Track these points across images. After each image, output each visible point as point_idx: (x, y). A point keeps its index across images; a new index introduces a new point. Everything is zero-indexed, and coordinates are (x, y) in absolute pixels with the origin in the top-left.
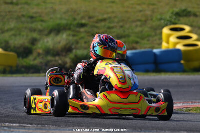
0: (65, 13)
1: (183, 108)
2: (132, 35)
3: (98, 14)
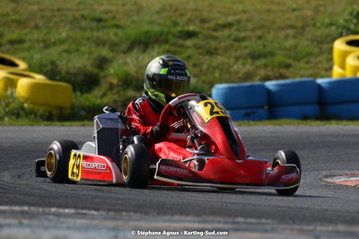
0: (158, 12)
2: (279, 52)
3: (217, 15)
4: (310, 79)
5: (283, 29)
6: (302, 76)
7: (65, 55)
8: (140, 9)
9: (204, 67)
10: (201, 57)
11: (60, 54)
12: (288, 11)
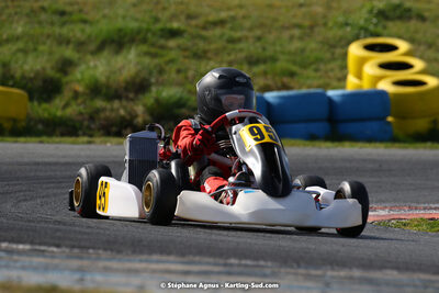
0: (134, 5)
1: (389, 221)
2: (282, 57)
3: (207, 10)
4: (319, 90)
5: (288, 28)
6: (309, 87)
7: (20, 55)
9: (191, 73)
10: (187, 61)
11: (14, 54)
12: (292, 7)
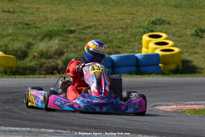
0: (56, 21)
1: (177, 110)
2: (114, 40)
3: (84, 22)
5: (117, 29)
6: (127, 52)
7: (12, 41)
8: (47, 19)
9: (79, 48)
10: (77, 43)
11: (9, 41)
12: (118, 20)
